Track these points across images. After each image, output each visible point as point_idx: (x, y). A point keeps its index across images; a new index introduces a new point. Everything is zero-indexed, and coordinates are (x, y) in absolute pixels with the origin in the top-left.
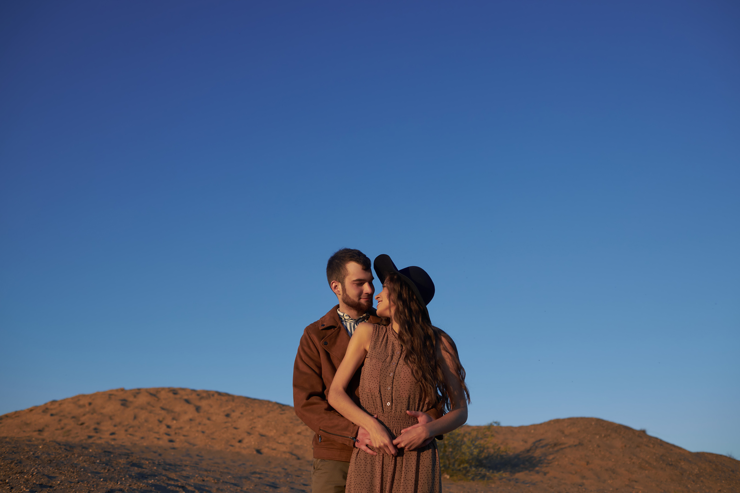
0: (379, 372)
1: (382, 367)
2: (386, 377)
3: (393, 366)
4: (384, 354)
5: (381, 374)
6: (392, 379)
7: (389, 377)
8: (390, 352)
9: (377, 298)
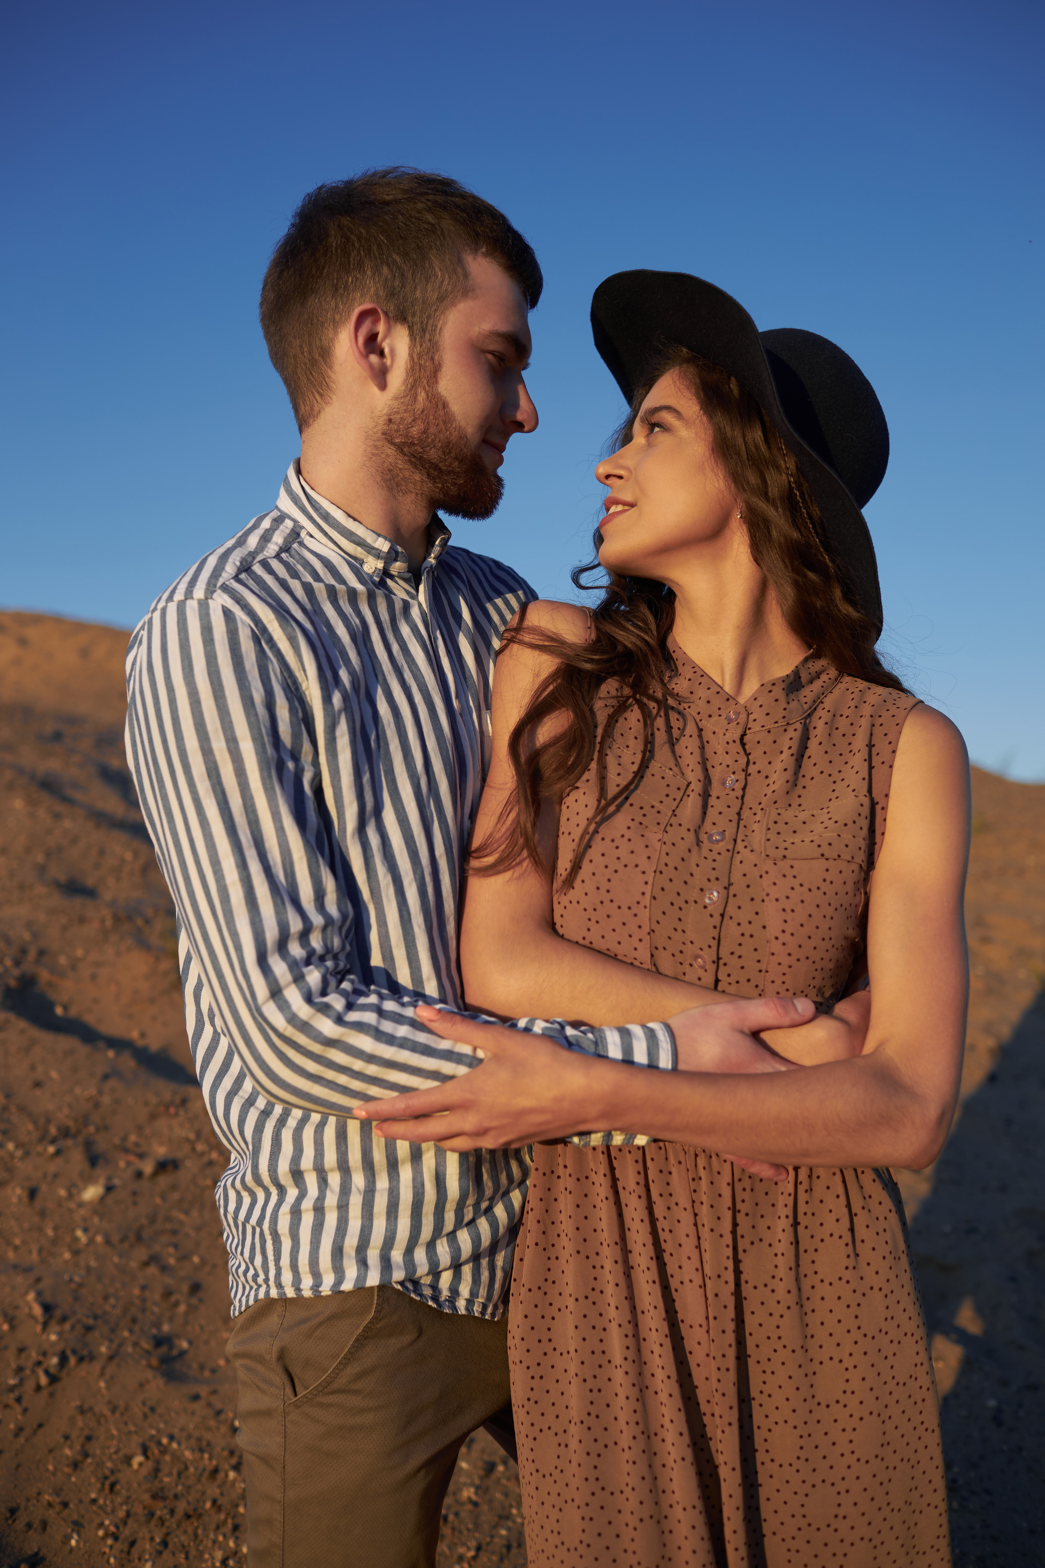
0: (650, 883)
1: (663, 853)
2: (683, 905)
3: (717, 848)
4: (664, 783)
5: (658, 893)
6: (717, 919)
7: (700, 906)
8: (694, 775)
9: (608, 477)
